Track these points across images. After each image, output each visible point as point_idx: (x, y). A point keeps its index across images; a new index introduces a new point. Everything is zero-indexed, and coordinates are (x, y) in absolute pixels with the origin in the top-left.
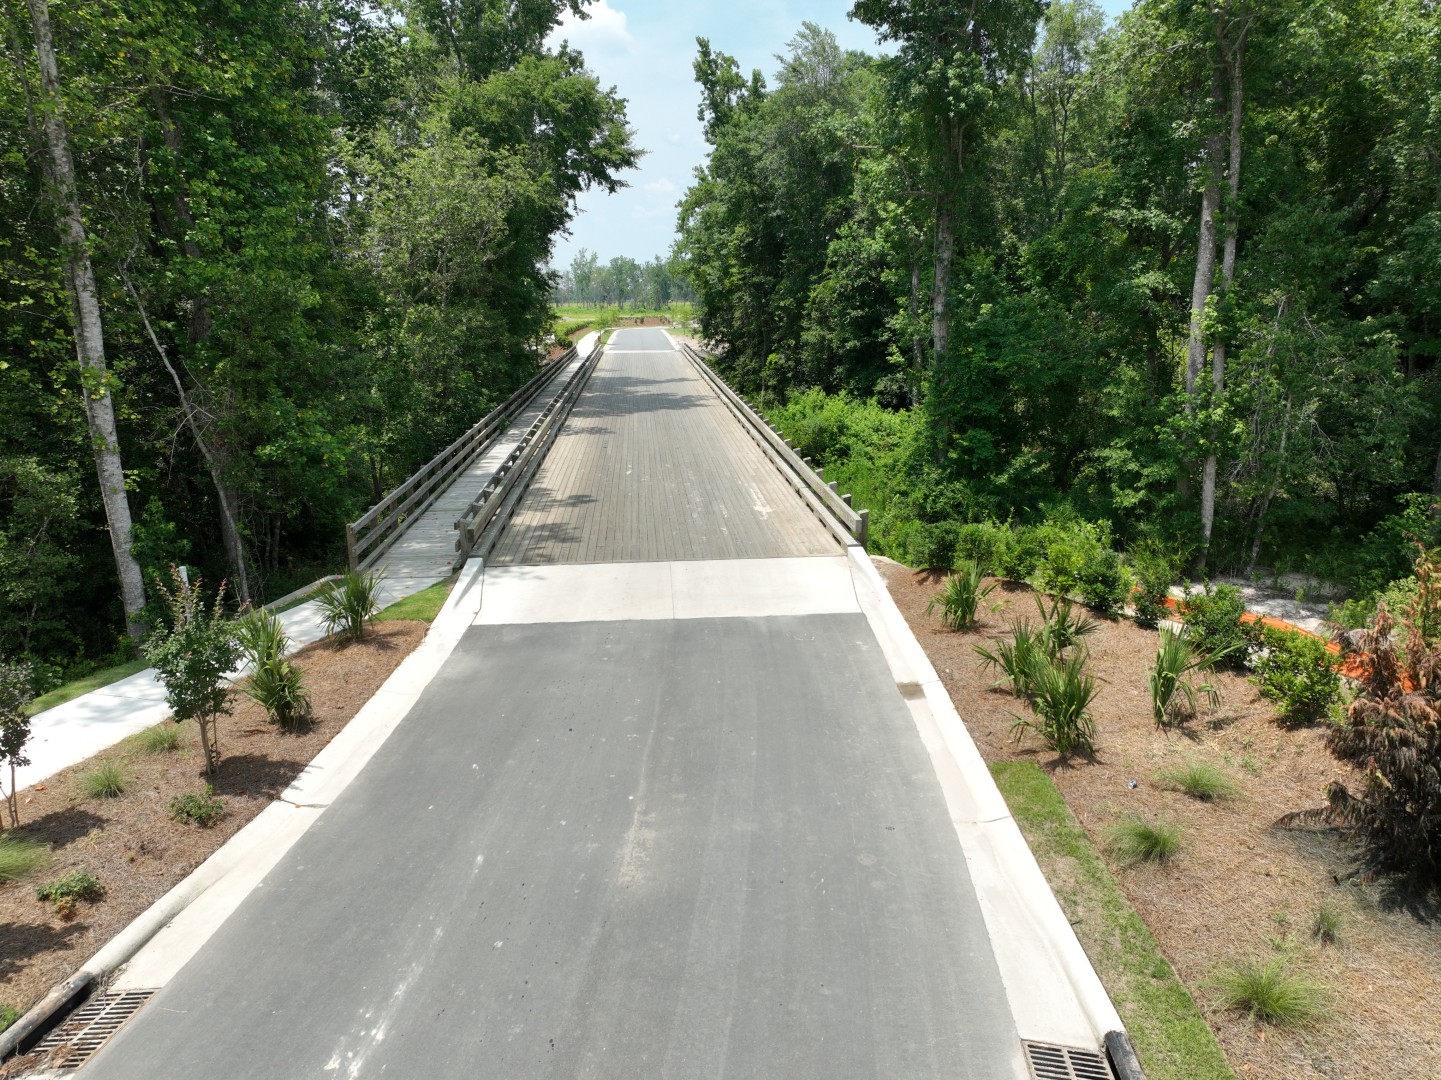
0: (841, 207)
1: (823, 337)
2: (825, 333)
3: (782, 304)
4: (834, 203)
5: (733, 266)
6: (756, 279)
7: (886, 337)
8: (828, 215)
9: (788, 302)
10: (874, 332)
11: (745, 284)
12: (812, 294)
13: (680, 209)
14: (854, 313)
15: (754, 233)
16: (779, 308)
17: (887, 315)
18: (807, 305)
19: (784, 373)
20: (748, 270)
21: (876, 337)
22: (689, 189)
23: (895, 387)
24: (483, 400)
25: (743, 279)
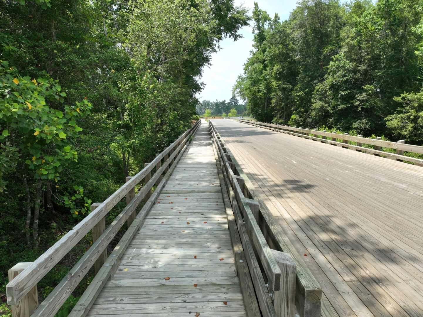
0: (331, 49)
1: (322, 106)
2: (323, 104)
3: (298, 94)
4: (327, 48)
5: (273, 82)
6: (285, 86)
7: (357, 103)
8: (325, 53)
9: (301, 93)
10: (351, 101)
11: (279, 88)
12: (317, 88)
13: (244, 66)
14: (343, 93)
15: (283, 68)
16: (297, 96)
17: (356, 94)
18: (314, 92)
19: (299, 123)
20: (280, 82)
21: (352, 103)
22: (249, 59)
23: (362, 126)
24: (181, 126)
25: (278, 86)
